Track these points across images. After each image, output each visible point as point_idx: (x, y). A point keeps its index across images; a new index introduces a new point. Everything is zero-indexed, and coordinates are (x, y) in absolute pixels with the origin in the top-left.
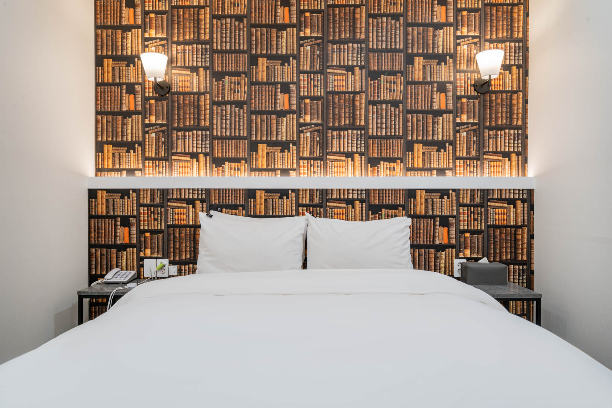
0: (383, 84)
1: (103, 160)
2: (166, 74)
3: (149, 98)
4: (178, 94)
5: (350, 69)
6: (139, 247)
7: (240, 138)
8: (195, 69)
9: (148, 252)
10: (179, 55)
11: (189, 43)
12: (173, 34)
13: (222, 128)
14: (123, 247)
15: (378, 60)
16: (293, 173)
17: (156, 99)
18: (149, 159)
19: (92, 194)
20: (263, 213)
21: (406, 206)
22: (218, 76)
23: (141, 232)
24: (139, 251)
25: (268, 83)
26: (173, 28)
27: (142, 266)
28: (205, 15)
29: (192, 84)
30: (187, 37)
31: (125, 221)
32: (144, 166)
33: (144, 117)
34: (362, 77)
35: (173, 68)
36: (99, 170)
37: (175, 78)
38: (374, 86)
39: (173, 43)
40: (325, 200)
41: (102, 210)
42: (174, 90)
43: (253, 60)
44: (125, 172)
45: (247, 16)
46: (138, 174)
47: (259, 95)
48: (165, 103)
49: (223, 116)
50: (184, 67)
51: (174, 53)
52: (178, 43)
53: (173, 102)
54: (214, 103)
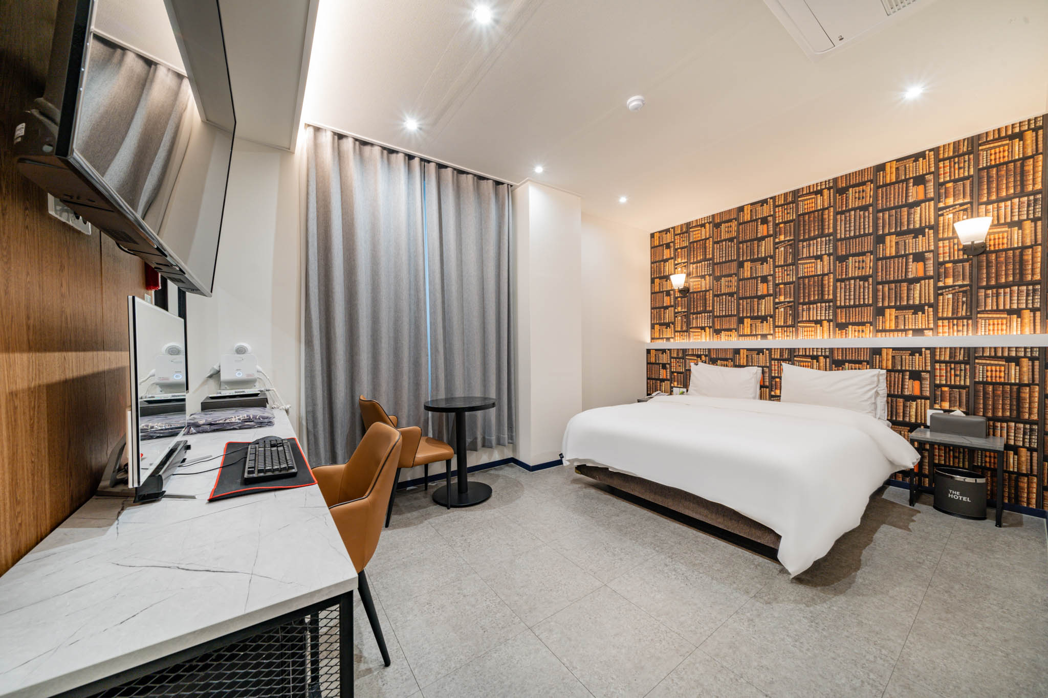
0: (851, 264)
1: (654, 333)
2: (686, 282)
3: (678, 297)
4: (694, 293)
5: (820, 257)
6: (671, 380)
7: (731, 316)
8: (703, 277)
9: (676, 383)
10: (694, 270)
11: (700, 262)
12: (690, 258)
13: (720, 310)
14: (663, 380)
15: (846, 246)
16: (770, 337)
17: (681, 297)
18: (677, 332)
19: (648, 351)
20: (745, 364)
21: (870, 362)
22: (718, 279)
23: (672, 373)
24: (671, 383)
25: (751, 278)
26: (690, 255)
27: (672, 391)
28: (709, 243)
29: (701, 286)
30: (699, 259)
31: (664, 366)
32: (675, 336)
33: (675, 308)
34: (830, 262)
35: (691, 278)
36: (652, 339)
37: (691, 284)
38: (842, 267)
39: (691, 263)
40: (792, 356)
41: (653, 360)
42: (691, 291)
43: (741, 265)
44: (665, 340)
45: (737, 237)
46: (672, 340)
47: (745, 287)
48: (686, 299)
49: (721, 303)
50: (697, 277)
51: (691, 269)
52: (693, 263)
53: (691, 298)
54: (715, 296)
